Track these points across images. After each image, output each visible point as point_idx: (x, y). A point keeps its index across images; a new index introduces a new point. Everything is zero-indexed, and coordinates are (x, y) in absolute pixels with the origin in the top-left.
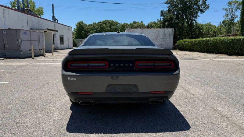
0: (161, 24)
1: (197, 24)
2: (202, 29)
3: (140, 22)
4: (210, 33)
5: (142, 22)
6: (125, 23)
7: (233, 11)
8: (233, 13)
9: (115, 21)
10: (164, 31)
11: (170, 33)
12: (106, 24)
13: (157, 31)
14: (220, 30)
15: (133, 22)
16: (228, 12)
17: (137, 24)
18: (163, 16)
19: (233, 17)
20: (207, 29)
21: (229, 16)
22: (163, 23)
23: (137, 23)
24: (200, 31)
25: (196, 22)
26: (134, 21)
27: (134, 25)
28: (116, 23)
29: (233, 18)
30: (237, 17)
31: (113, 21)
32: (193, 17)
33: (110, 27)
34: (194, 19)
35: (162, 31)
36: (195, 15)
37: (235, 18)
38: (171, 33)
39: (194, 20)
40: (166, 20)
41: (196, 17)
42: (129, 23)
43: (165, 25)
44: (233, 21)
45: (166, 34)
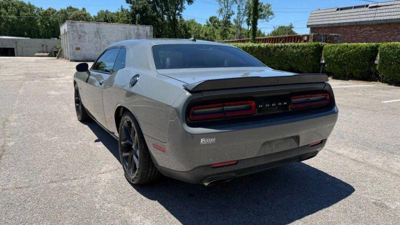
0: (128, 16)
1: (182, 21)
2: (189, 29)
3: (80, 9)
4: (201, 35)
5: (84, 9)
6: (50, 9)
7: (229, 4)
8: (229, 8)
9: (27, 3)
10: (138, 29)
11: (147, 33)
12: (6, 9)
13: (124, 28)
14: (214, 32)
15: (66, 8)
16: (223, 6)
17: (74, 12)
18: (131, 3)
19: (229, 13)
20: (197, 30)
21: (224, 11)
22: (133, 15)
23: (75, 10)
24: (186, 32)
25: (181, 17)
26: (69, 6)
27: (69, 13)
28: (31, 7)
29: (229, 15)
30: (234, 14)
31: (23, 4)
32: (176, 9)
33: (18, 15)
34: (177, 12)
35: (134, 30)
36: (180, 6)
37: (231, 15)
38: (149, 34)
39: (178, 14)
40: (136, 11)
41: (181, 10)
42: (58, 10)
43: (135, 19)
44: (228, 20)
45: (141, 33)
